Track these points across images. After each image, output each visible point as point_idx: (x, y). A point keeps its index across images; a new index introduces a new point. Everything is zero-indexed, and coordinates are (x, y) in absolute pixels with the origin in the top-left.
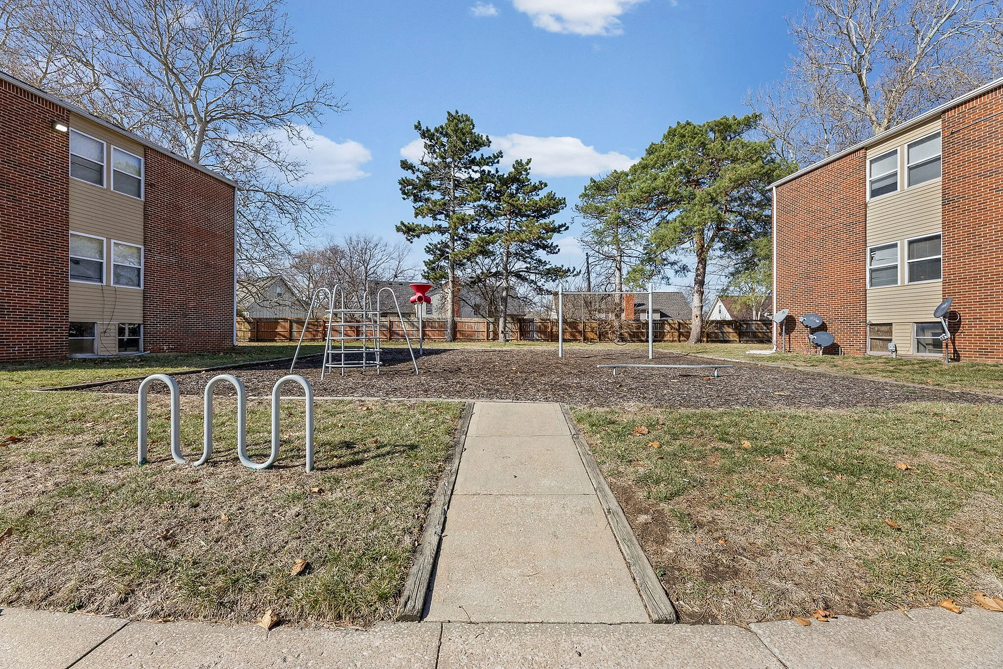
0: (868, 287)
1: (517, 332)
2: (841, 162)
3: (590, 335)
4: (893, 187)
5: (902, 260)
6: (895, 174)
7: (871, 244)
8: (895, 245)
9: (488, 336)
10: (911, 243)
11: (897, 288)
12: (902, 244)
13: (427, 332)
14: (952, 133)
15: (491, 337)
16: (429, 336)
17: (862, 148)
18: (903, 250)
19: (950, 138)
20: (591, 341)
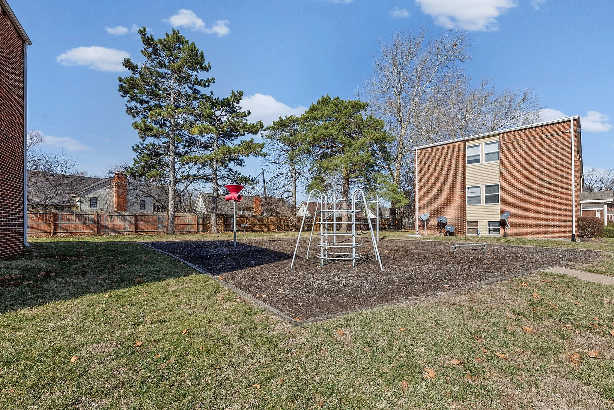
0: (467, 205)
1: (221, 225)
2: (454, 145)
3: (271, 227)
4: (478, 161)
5: (483, 194)
6: (479, 155)
7: (468, 185)
8: (480, 187)
9: (198, 228)
10: (486, 186)
11: (480, 206)
12: (483, 186)
13: (140, 226)
14: (504, 143)
15: (201, 229)
16: (141, 229)
17: (465, 140)
18: (483, 189)
19: (503, 145)
20: (272, 231)
